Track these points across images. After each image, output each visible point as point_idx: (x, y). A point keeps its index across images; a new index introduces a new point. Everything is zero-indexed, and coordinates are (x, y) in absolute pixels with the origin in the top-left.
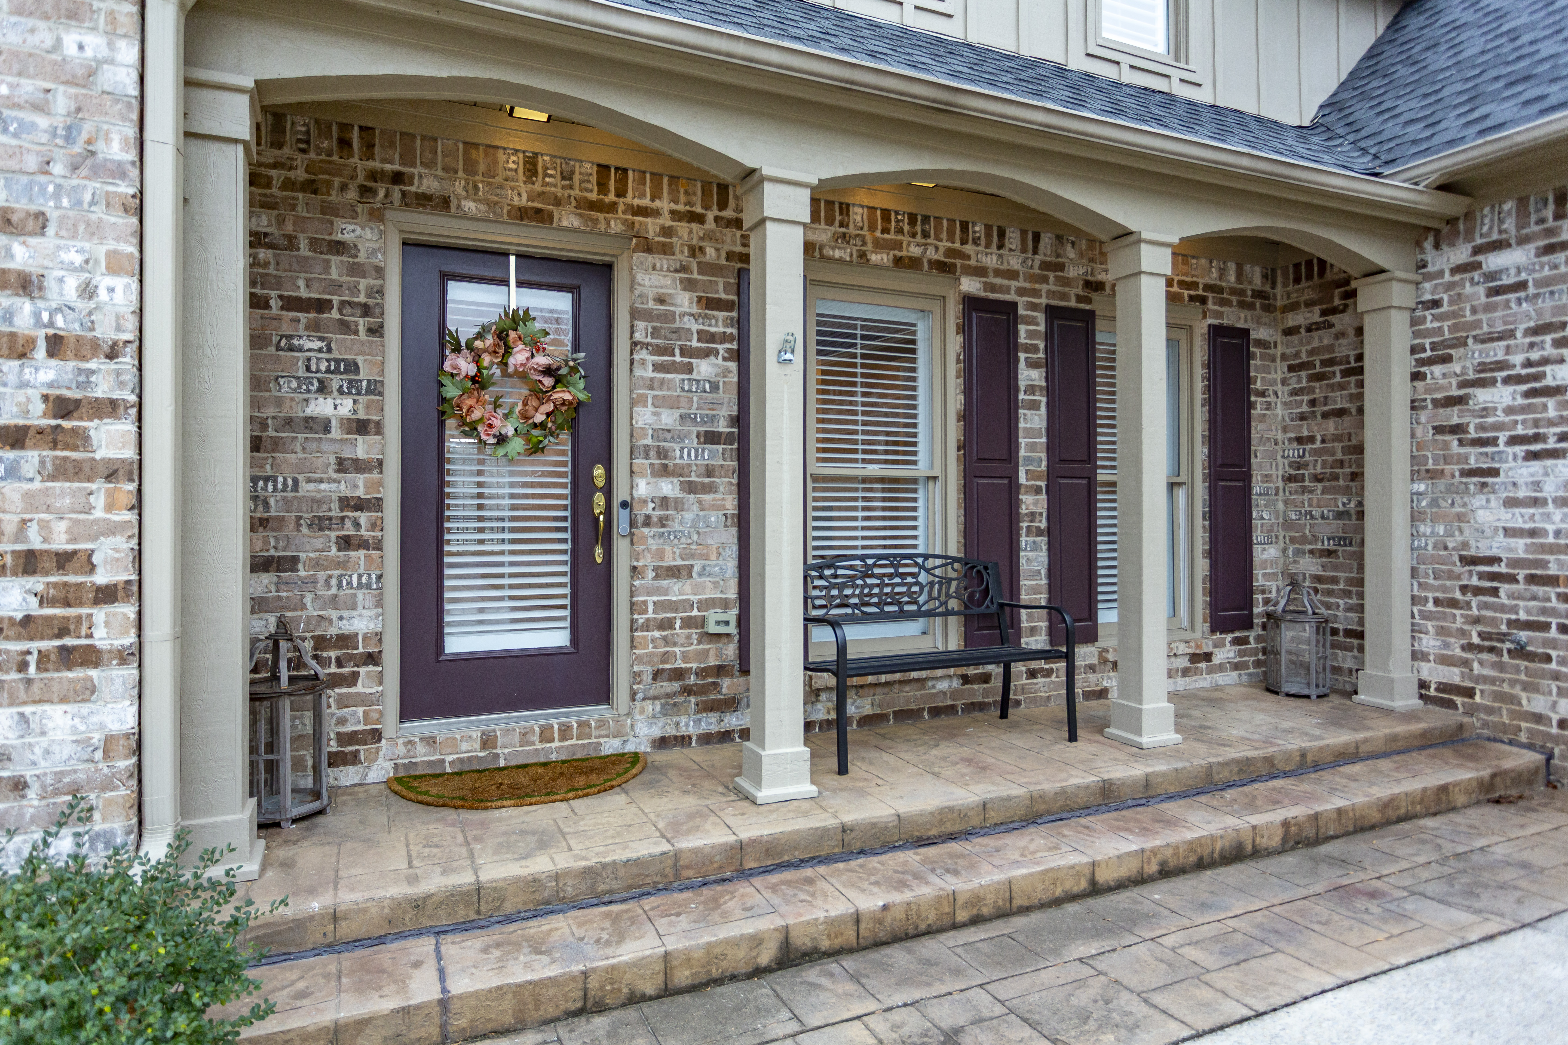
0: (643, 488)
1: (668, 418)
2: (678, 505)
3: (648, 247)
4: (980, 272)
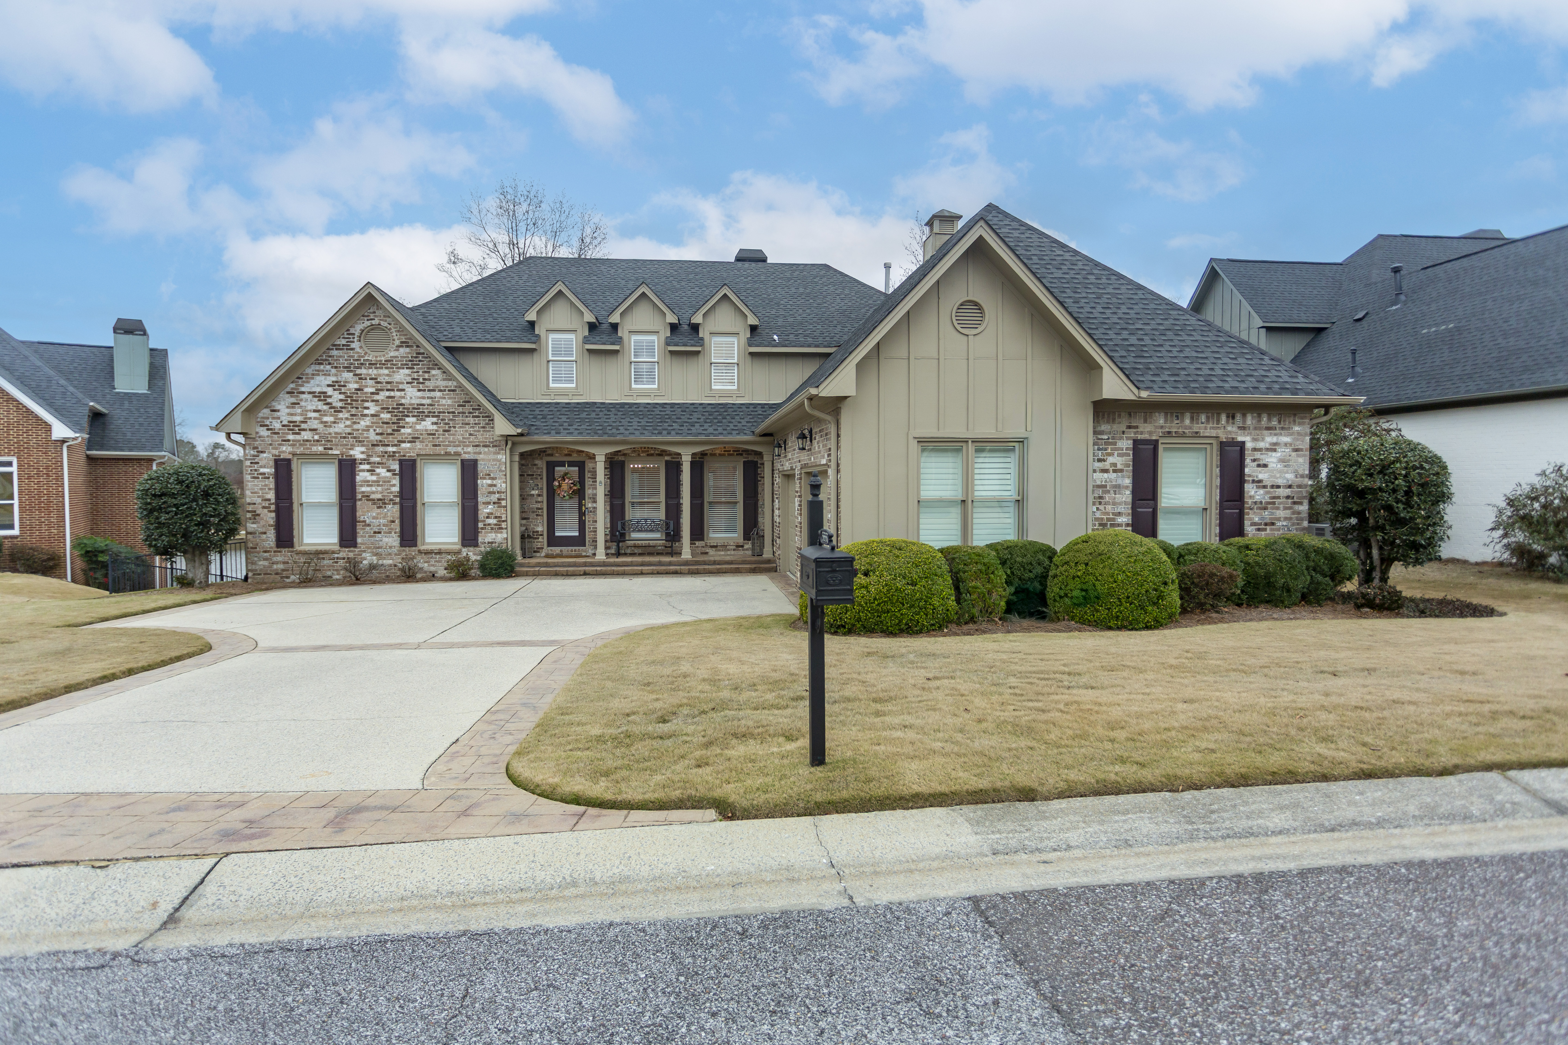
0: (590, 505)
3: (590, 458)
4: (669, 455)
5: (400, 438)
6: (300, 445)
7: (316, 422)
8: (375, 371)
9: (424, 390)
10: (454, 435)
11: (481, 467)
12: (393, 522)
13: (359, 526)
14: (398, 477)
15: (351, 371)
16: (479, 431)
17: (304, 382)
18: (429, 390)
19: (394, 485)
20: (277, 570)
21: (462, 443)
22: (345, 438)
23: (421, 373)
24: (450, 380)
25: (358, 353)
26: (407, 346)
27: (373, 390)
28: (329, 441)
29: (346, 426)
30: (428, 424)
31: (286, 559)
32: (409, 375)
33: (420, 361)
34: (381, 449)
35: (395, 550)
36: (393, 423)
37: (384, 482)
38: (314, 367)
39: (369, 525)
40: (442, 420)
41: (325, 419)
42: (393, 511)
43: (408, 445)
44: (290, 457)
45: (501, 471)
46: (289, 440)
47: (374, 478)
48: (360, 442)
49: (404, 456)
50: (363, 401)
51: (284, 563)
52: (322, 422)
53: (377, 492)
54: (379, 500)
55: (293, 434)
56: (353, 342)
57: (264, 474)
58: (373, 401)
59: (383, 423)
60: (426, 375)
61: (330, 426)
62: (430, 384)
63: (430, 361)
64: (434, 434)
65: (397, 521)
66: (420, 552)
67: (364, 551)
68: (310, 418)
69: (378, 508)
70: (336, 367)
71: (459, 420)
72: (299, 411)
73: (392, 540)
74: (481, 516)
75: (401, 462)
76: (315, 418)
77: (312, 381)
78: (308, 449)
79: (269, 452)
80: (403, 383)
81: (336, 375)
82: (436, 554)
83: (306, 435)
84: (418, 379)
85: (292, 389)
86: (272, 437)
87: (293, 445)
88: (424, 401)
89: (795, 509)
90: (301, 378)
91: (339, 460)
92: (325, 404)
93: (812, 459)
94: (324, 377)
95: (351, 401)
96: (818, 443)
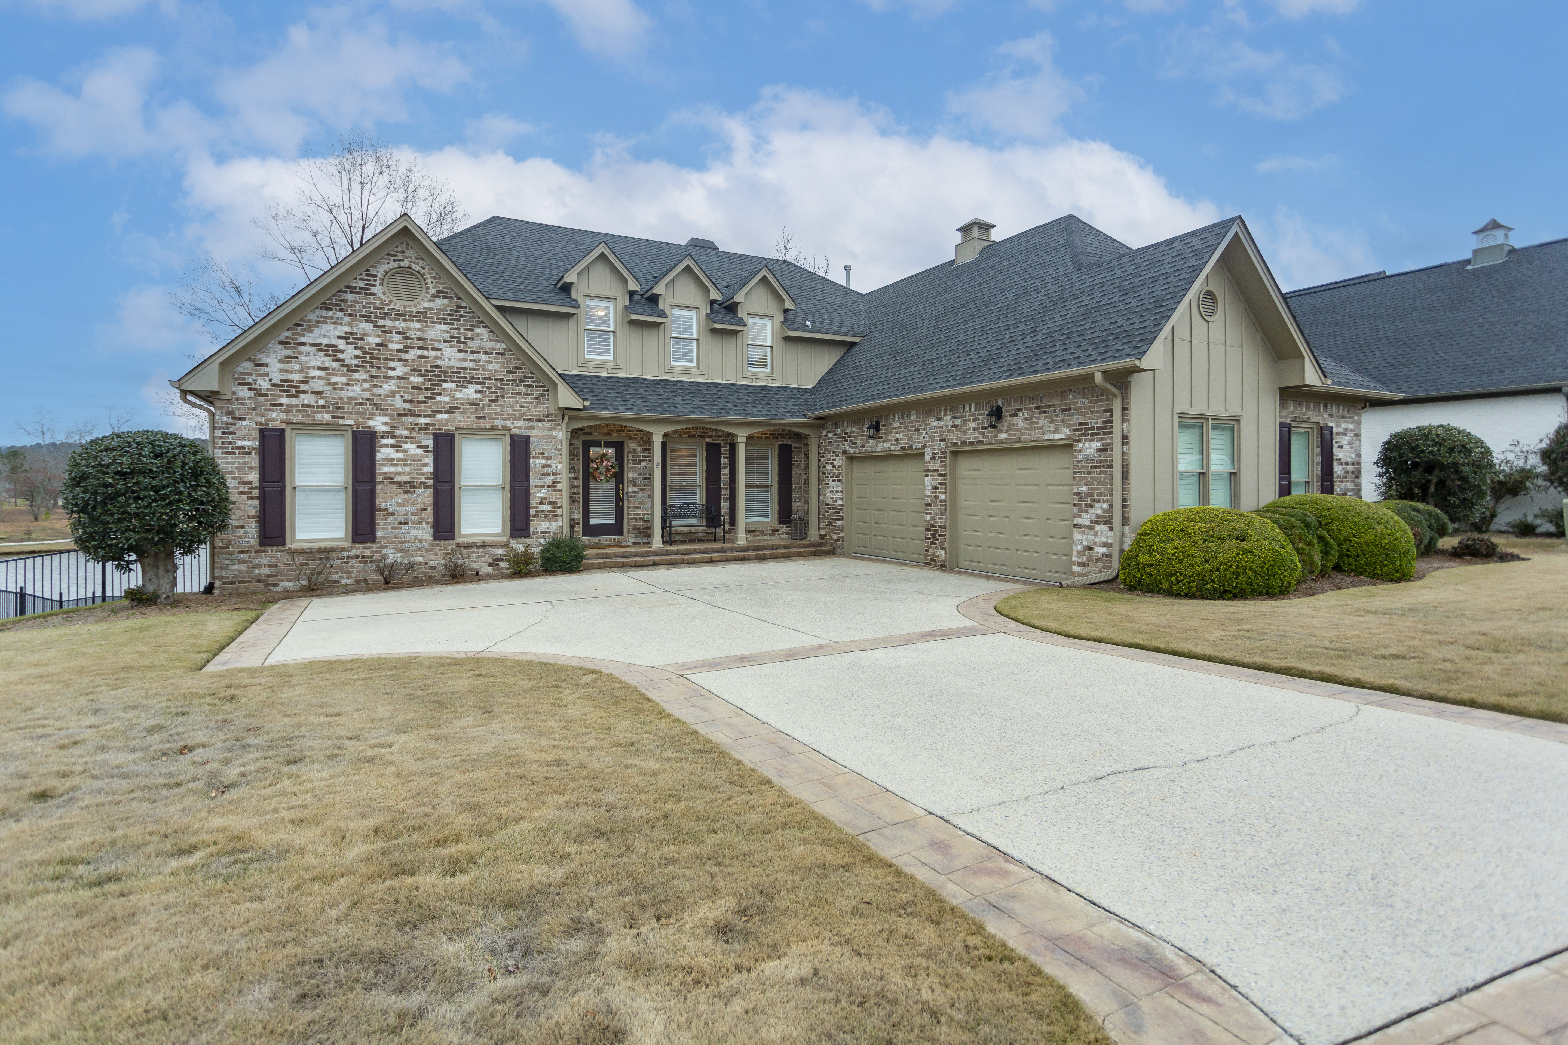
0: (630, 490)
1: (636, 475)
2: (638, 493)
3: (631, 438)
4: (711, 436)
5: (434, 407)
6: (299, 411)
7: (322, 382)
8: (403, 324)
9: (466, 352)
10: (502, 406)
11: (533, 445)
12: (425, 510)
13: (379, 516)
14: (431, 455)
15: (371, 322)
16: (532, 403)
17: (304, 330)
18: (472, 352)
19: (426, 465)
20: (259, 575)
21: (511, 416)
22: (361, 404)
23: (462, 331)
24: (498, 341)
25: (381, 299)
26: (445, 298)
27: (401, 347)
28: (339, 408)
29: (363, 390)
30: (470, 392)
31: (274, 561)
32: (448, 332)
33: (461, 316)
34: (410, 420)
35: (426, 545)
36: (427, 389)
37: (414, 460)
38: (318, 312)
39: (392, 514)
40: (488, 388)
41: (334, 379)
42: (425, 496)
43: (446, 416)
44: (283, 426)
45: (556, 449)
46: (281, 405)
47: (400, 455)
48: (382, 410)
49: (440, 429)
50: (387, 359)
51: (270, 566)
52: (330, 384)
53: (403, 473)
54: (406, 482)
55: (287, 396)
56: (375, 285)
57: (244, 448)
58: (400, 360)
59: (413, 388)
60: (469, 334)
61: (342, 389)
62: (474, 345)
63: (473, 317)
64: (478, 405)
65: (430, 510)
66: (459, 545)
67: (386, 547)
68: (313, 377)
69: (405, 492)
70: (350, 315)
71: (509, 388)
72: (297, 367)
73: (424, 532)
74: (533, 502)
75: (437, 437)
76: (320, 378)
77: (316, 331)
78: (309, 416)
79: (251, 420)
80: (439, 341)
81: (350, 325)
82: (479, 547)
83: (306, 399)
84: (458, 338)
85: (289, 338)
86: (256, 400)
87: (287, 412)
88: (465, 365)
89: (924, 489)
90: (302, 326)
91: (353, 432)
92: (334, 361)
93: (1003, 436)
94: (333, 326)
95: (371, 358)
96: (1026, 419)
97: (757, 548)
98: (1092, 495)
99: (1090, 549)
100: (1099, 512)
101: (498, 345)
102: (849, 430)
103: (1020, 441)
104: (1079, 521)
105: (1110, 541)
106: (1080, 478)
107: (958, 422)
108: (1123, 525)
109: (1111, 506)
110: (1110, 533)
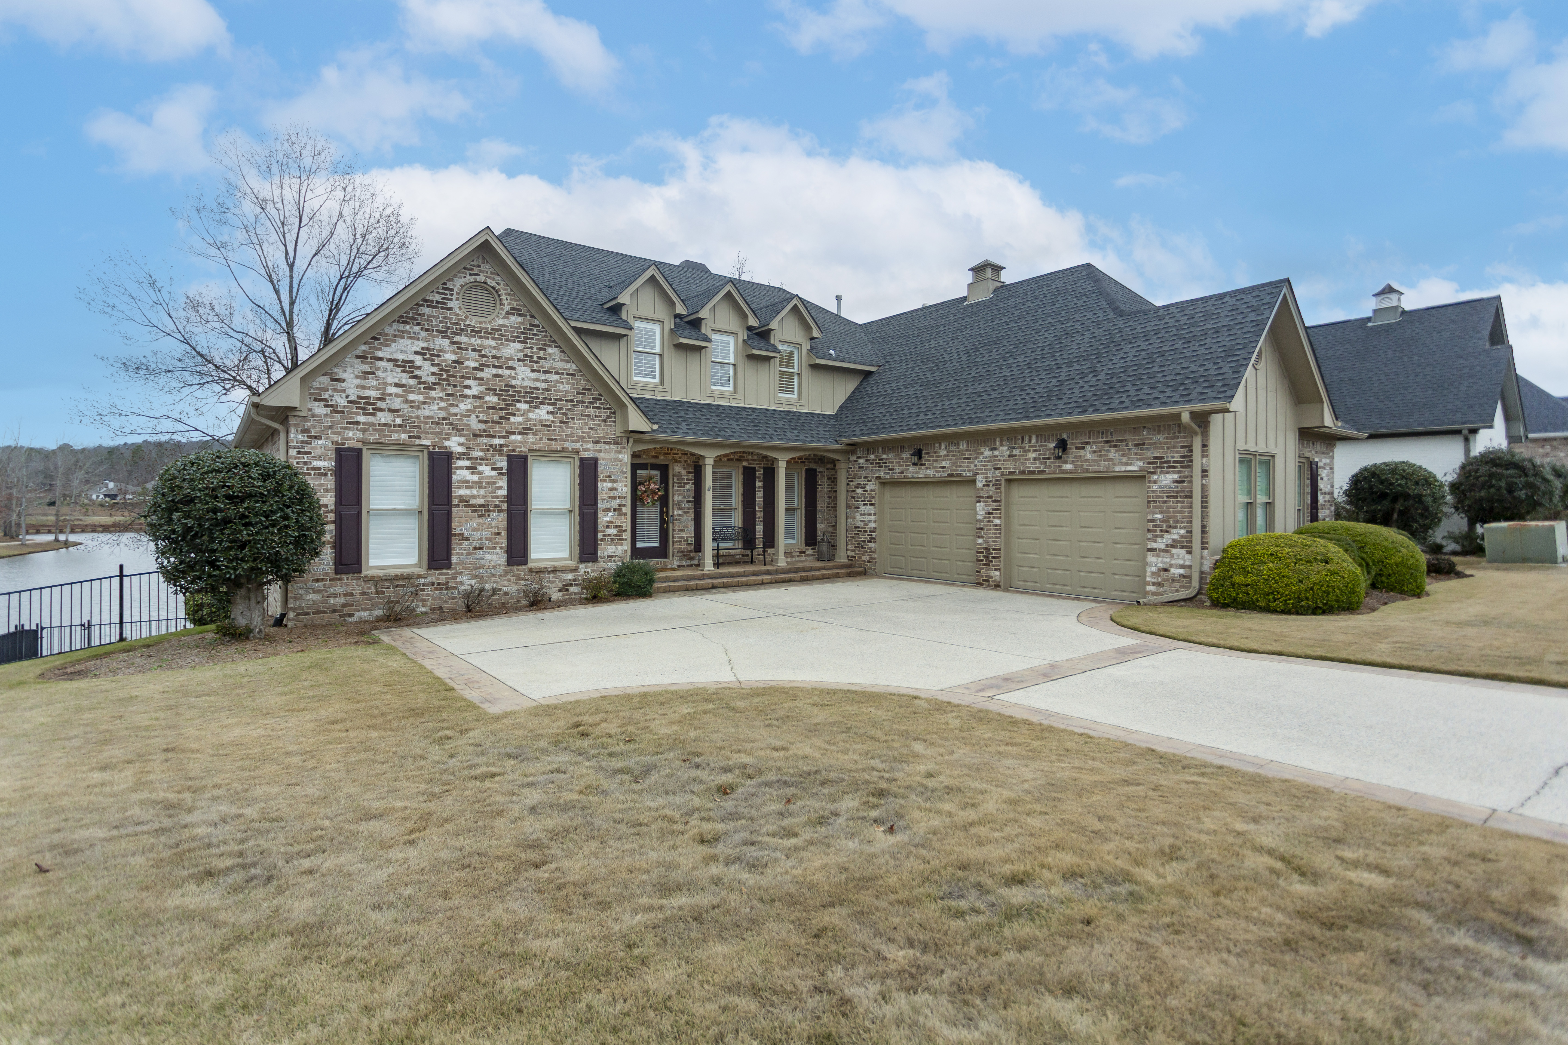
0: (675, 513)
1: (680, 498)
2: (683, 516)
3: (676, 461)
4: (748, 460)
5: (508, 428)
6: (375, 430)
7: (399, 400)
8: (479, 341)
9: (539, 371)
10: (572, 428)
11: (601, 468)
12: (499, 534)
13: (455, 541)
14: (505, 478)
15: (447, 337)
16: (600, 425)
17: (382, 344)
18: (544, 372)
19: (500, 488)
20: (334, 605)
21: (581, 438)
22: (438, 423)
23: (535, 350)
24: (570, 362)
25: (457, 314)
26: (519, 315)
27: (476, 365)
28: (415, 427)
29: (440, 409)
30: (542, 413)
31: (349, 590)
32: (521, 351)
33: (534, 334)
34: (485, 440)
35: (500, 570)
36: (501, 409)
37: (488, 483)
38: (395, 326)
39: (467, 539)
40: (559, 409)
41: (411, 397)
42: (499, 520)
43: (519, 437)
44: (360, 445)
45: (622, 472)
46: (358, 423)
47: (475, 478)
48: (458, 430)
49: (514, 451)
50: (463, 377)
51: (346, 595)
52: (407, 401)
53: (478, 497)
54: (481, 506)
55: (364, 414)
56: (451, 300)
57: (319, 469)
58: (476, 379)
59: (488, 408)
60: (542, 354)
61: (419, 408)
62: (546, 364)
63: (546, 336)
64: (550, 426)
65: (504, 534)
66: (531, 571)
67: (461, 573)
68: (390, 395)
69: (480, 516)
70: (427, 330)
71: (579, 410)
72: (374, 383)
73: (497, 558)
74: (601, 525)
75: (511, 459)
76: (397, 395)
77: (393, 345)
78: (385, 436)
79: (328, 438)
81: (427, 340)
82: (549, 572)
83: (383, 417)
84: (531, 357)
85: (364, 351)
86: (333, 417)
87: (364, 430)
88: (538, 385)
89: (976, 513)
90: (379, 339)
91: (430, 453)
92: (411, 377)
93: (1069, 466)
94: (410, 341)
95: (448, 376)
96: (1095, 452)
97: (798, 570)
98: (1168, 521)
99: (1166, 570)
100: (1176, 537)
101: (569, 366)
102: (885, 456)
103: (1087, 471)
104: (1154, 545)
105: (1187, 563)
106: (1154, 507)
107: (1016, 452)
108: (1203, 549)
109: (1190, 532)
110: (1188, 557)
